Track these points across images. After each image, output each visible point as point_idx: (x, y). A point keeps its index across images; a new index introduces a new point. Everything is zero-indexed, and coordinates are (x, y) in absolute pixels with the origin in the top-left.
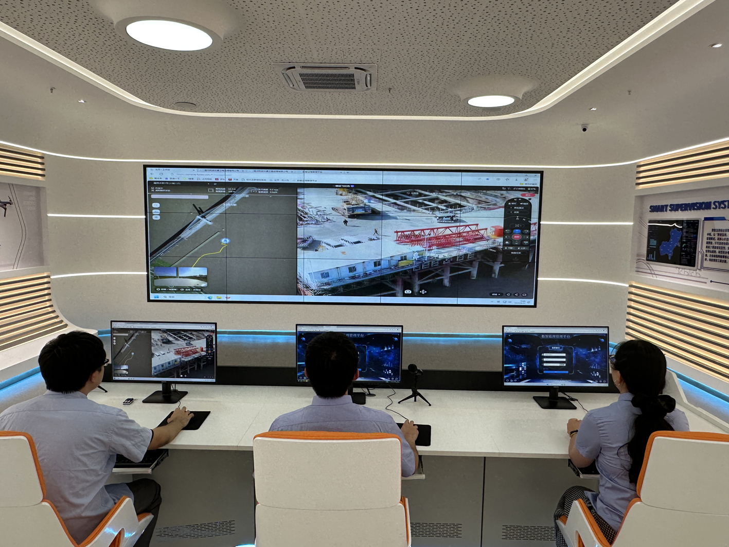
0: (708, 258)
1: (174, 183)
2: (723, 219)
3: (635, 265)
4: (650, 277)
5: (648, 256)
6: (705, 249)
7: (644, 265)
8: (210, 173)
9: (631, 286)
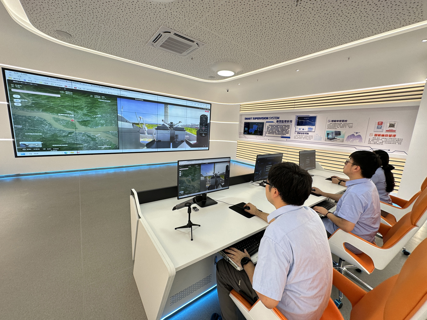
0: (267, 133)
1: (32, 84)
2: (273, 122)
3: (239, 136)
4: (245, 139)
5: (244, 133)
6: (266, 130)
7: (243, 135)
9: (238, 142)
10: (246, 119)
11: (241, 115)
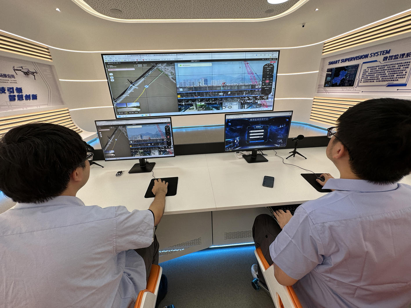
0: (362, 81)
1: (117, 63)
2: (376, 61)
3: (317, 90)
4: (326, 94)
5: (325, 85)
6: (361, 77)
7: (322, 89)
8: (134, 57)
9: (314, 99)
10: (331, 63)
11: (324, 59)
